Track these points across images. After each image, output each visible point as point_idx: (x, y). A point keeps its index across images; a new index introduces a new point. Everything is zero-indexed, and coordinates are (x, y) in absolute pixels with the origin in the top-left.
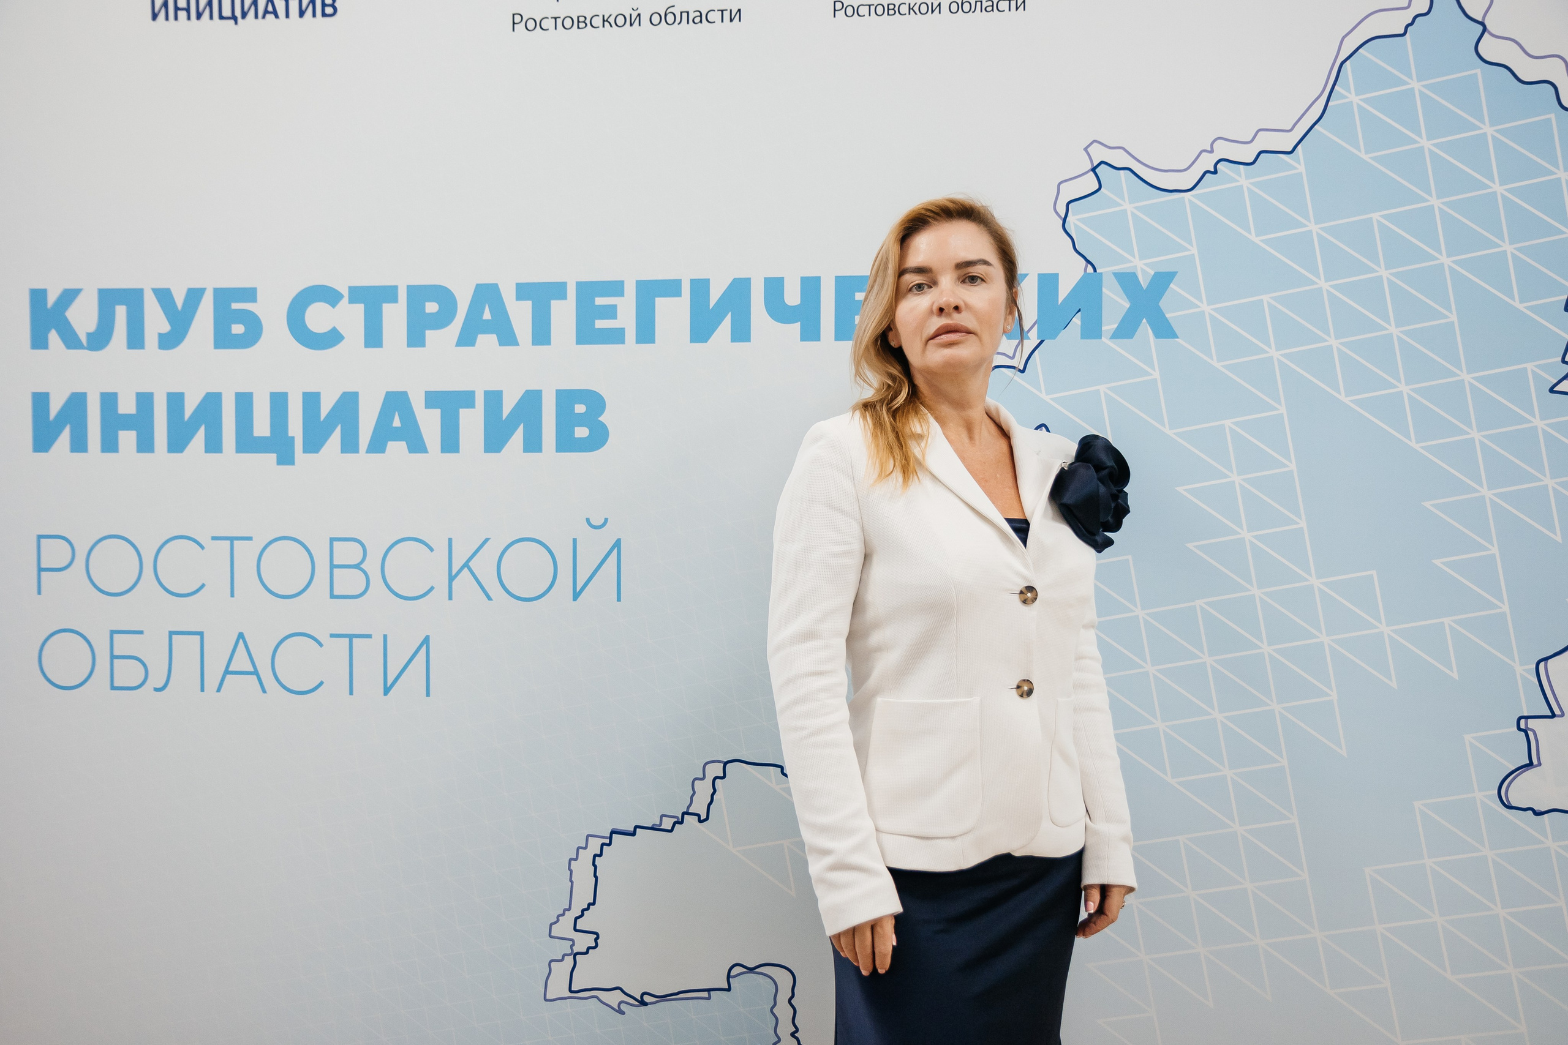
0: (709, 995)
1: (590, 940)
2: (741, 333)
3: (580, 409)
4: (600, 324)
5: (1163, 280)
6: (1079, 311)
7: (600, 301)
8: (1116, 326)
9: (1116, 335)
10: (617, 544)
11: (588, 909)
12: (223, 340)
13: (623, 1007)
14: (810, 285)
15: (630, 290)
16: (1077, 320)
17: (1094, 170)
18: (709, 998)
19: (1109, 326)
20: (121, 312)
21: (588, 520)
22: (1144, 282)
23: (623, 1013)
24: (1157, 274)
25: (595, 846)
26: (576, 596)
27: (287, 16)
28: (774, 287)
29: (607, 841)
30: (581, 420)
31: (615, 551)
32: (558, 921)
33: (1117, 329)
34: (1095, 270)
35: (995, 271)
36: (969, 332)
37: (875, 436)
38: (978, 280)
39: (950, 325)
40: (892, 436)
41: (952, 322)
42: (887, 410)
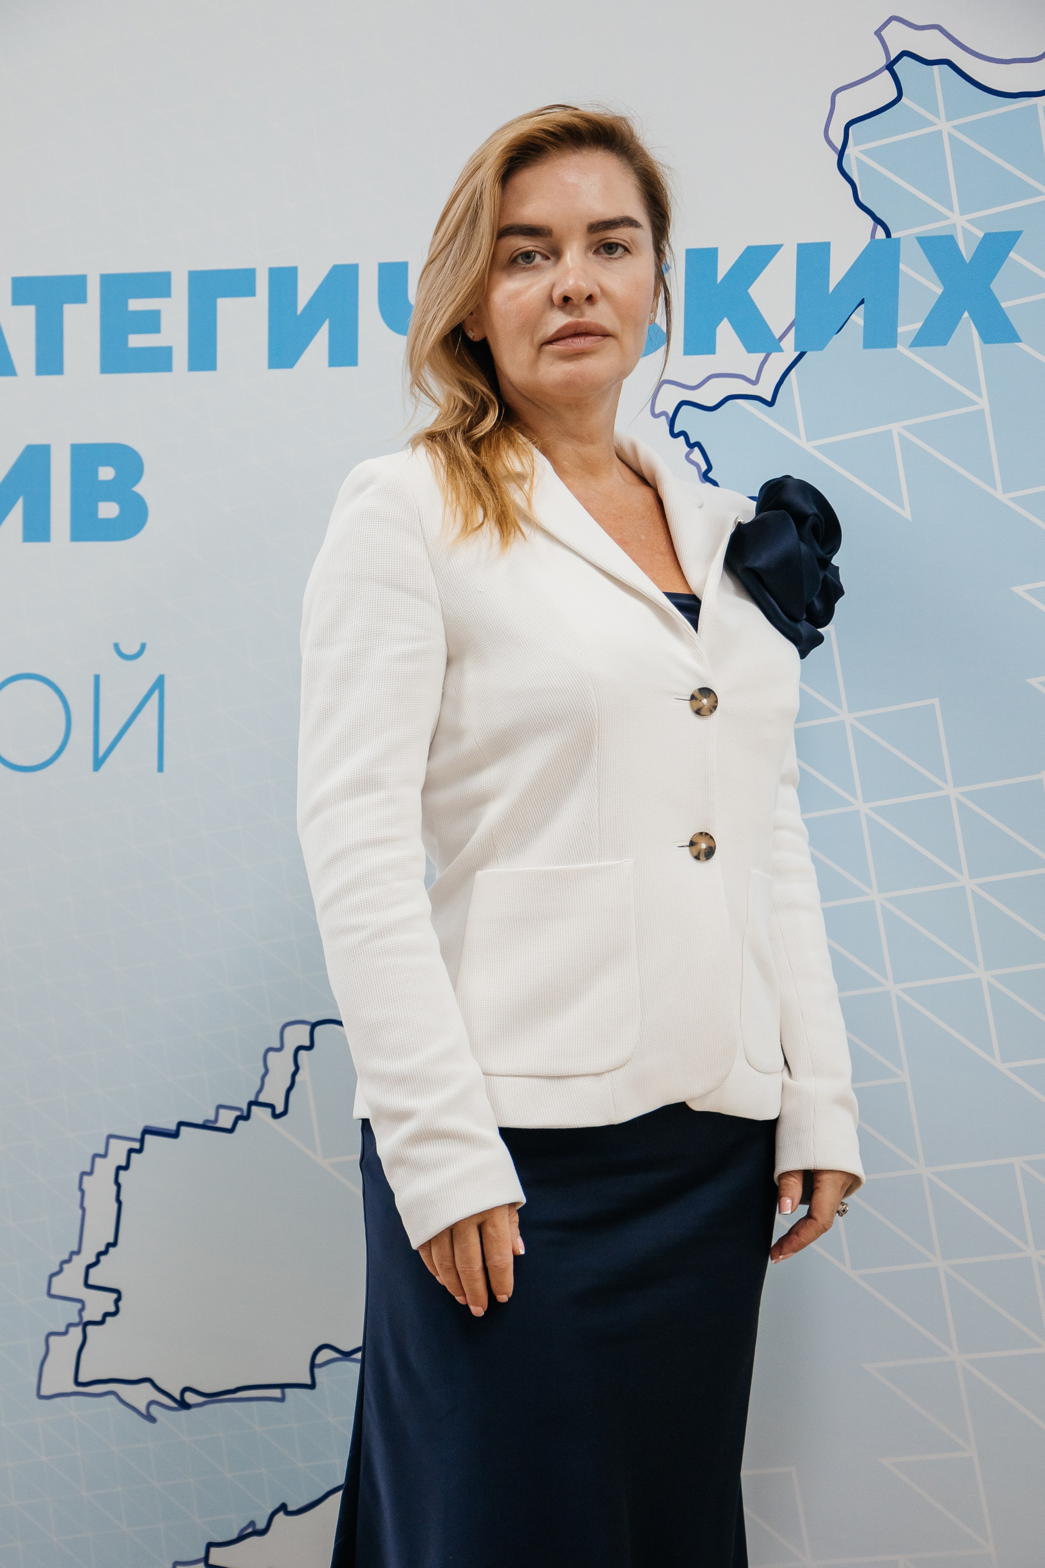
2: (344, 351)
4: (136, 341)
5: (998, 246)
6: (862, 302)
7: (135, 304)
8: (918, 325)
9: (921, 340)
15: (180, 287)
16: (858, 319)
17: (890, 67)
19: (909, 326)
22: (967, 250)
24: (989, 238)
28: (393, 277)
33: (922, 329)
34: (888, 234)
35: (644, 236)
36: (606, 335)
37: (451, 475)
38: (620, 250)
39: (578, 324)
40: (476, 476)
41: (581, 320)
42: (467, 440)
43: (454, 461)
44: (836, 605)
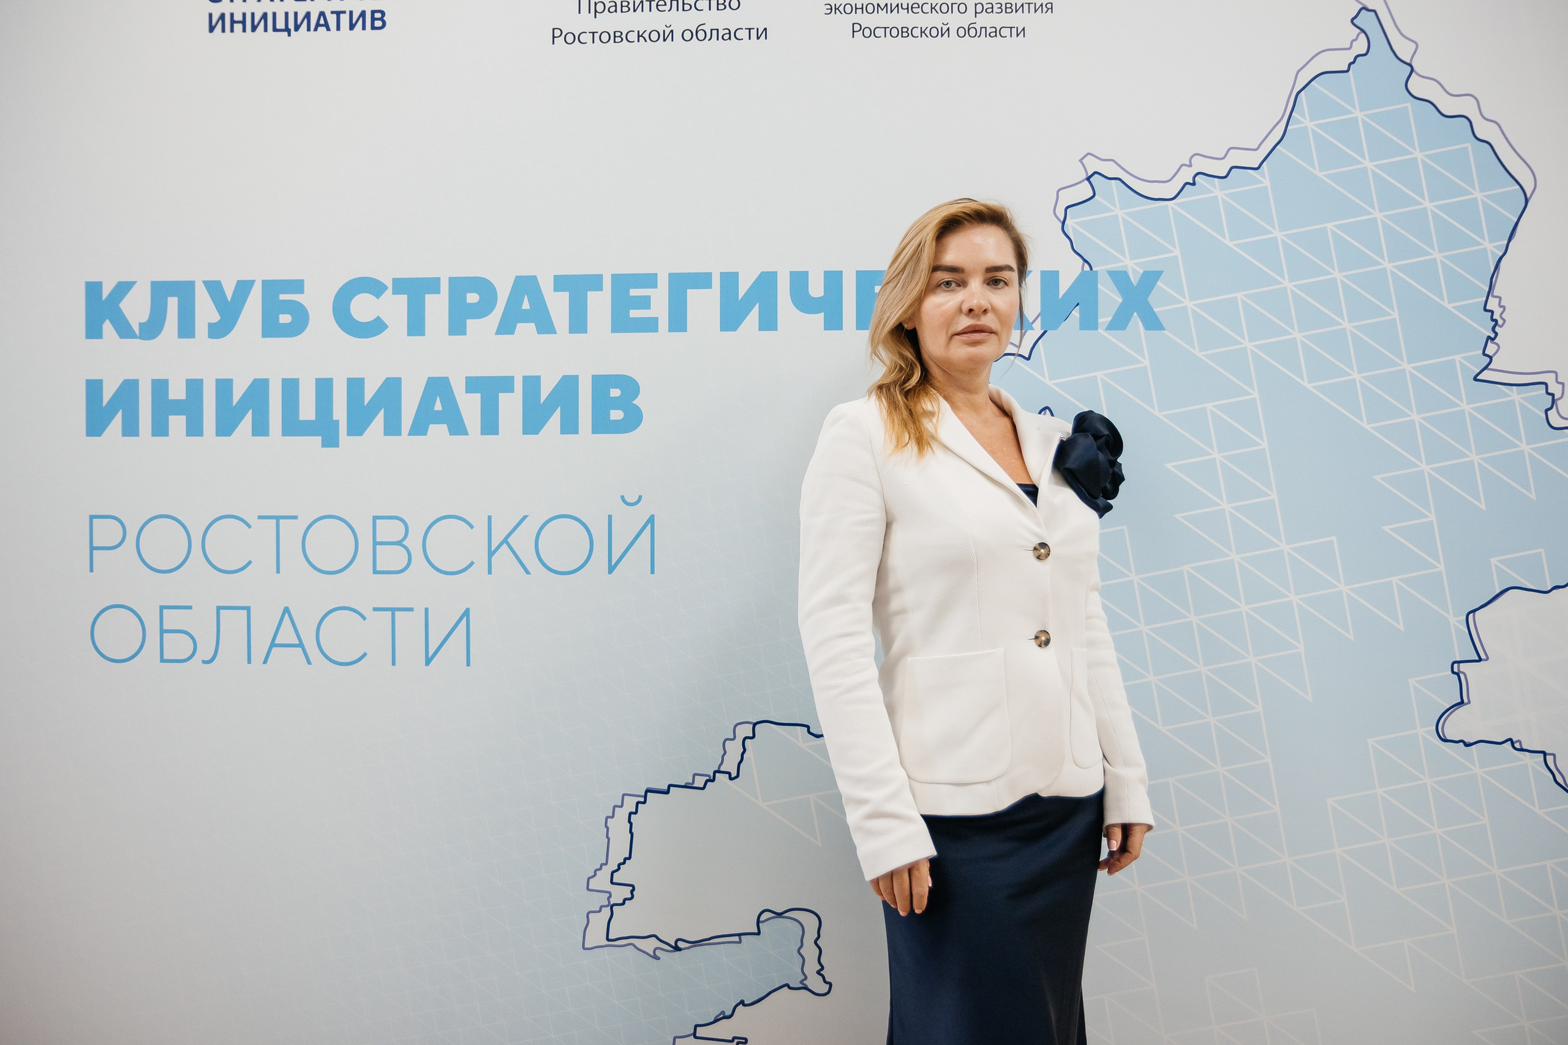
0: (740, 939)
1: (626, 892)
2: (769, 323)
3: (615, 393)
4: (634, 314)
5: (1151, 278)
6: (1078, 304)
7: (634, 292)
8: (1110, 319)
9: (1111, 327)
10: (651, 520)
11: (624, 863)
12: (271, 329)
13: (658, 953)
14: (833, 279)
15: (663, 282)
16: (1076, 313)
17: (1088, 179)
18: (740, 942)
19: (1104, 319)
20: (173, 303)
21: (623, 498)
22: (1134, 280)
23: (658, 958)
24: (1145, 273)
25: (630, 804)
26: (611, 569)
27: (338, 28)
28: (799, 280)
29: (642, 799)
30: (616, 404)
31: (649, 527)
32: (595, 875)
33: (1111, 321)
34: (1091, 268)
35: (1014, 276)
36: (992, 332)
37: (890, 413)
38: (1002, 284)
39: (978, 325)
40: (905, 413)
41: (979, 323)
42: (901, 391)
43: (893, 405)
44: (1120, 487)
